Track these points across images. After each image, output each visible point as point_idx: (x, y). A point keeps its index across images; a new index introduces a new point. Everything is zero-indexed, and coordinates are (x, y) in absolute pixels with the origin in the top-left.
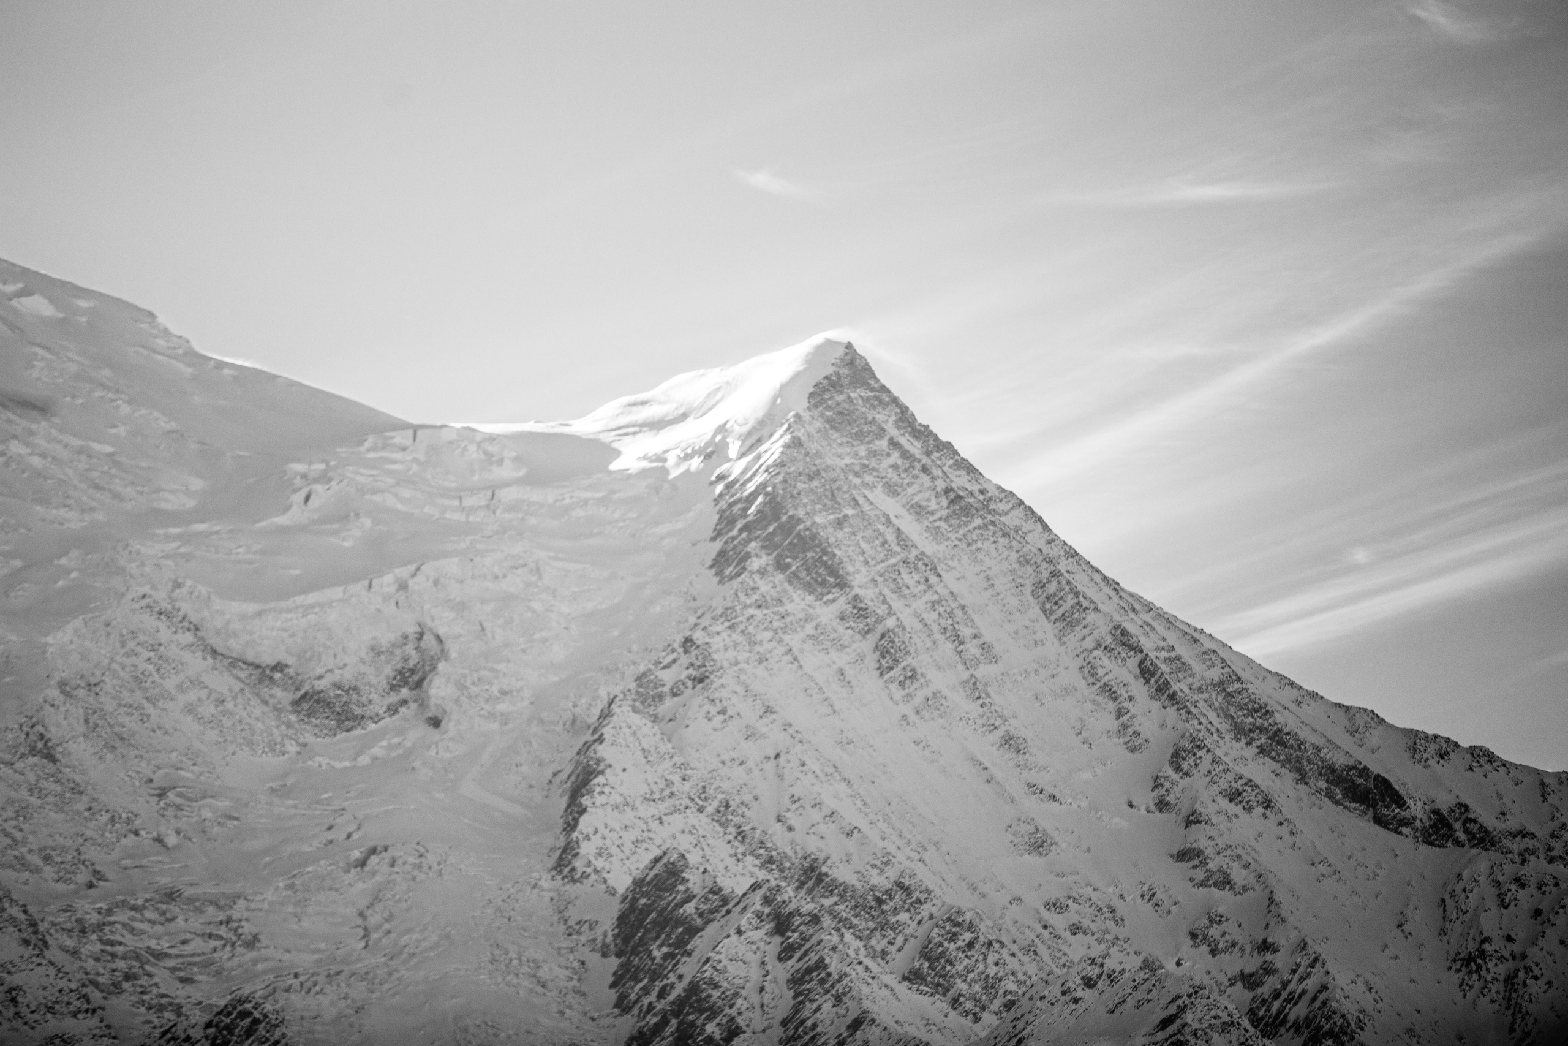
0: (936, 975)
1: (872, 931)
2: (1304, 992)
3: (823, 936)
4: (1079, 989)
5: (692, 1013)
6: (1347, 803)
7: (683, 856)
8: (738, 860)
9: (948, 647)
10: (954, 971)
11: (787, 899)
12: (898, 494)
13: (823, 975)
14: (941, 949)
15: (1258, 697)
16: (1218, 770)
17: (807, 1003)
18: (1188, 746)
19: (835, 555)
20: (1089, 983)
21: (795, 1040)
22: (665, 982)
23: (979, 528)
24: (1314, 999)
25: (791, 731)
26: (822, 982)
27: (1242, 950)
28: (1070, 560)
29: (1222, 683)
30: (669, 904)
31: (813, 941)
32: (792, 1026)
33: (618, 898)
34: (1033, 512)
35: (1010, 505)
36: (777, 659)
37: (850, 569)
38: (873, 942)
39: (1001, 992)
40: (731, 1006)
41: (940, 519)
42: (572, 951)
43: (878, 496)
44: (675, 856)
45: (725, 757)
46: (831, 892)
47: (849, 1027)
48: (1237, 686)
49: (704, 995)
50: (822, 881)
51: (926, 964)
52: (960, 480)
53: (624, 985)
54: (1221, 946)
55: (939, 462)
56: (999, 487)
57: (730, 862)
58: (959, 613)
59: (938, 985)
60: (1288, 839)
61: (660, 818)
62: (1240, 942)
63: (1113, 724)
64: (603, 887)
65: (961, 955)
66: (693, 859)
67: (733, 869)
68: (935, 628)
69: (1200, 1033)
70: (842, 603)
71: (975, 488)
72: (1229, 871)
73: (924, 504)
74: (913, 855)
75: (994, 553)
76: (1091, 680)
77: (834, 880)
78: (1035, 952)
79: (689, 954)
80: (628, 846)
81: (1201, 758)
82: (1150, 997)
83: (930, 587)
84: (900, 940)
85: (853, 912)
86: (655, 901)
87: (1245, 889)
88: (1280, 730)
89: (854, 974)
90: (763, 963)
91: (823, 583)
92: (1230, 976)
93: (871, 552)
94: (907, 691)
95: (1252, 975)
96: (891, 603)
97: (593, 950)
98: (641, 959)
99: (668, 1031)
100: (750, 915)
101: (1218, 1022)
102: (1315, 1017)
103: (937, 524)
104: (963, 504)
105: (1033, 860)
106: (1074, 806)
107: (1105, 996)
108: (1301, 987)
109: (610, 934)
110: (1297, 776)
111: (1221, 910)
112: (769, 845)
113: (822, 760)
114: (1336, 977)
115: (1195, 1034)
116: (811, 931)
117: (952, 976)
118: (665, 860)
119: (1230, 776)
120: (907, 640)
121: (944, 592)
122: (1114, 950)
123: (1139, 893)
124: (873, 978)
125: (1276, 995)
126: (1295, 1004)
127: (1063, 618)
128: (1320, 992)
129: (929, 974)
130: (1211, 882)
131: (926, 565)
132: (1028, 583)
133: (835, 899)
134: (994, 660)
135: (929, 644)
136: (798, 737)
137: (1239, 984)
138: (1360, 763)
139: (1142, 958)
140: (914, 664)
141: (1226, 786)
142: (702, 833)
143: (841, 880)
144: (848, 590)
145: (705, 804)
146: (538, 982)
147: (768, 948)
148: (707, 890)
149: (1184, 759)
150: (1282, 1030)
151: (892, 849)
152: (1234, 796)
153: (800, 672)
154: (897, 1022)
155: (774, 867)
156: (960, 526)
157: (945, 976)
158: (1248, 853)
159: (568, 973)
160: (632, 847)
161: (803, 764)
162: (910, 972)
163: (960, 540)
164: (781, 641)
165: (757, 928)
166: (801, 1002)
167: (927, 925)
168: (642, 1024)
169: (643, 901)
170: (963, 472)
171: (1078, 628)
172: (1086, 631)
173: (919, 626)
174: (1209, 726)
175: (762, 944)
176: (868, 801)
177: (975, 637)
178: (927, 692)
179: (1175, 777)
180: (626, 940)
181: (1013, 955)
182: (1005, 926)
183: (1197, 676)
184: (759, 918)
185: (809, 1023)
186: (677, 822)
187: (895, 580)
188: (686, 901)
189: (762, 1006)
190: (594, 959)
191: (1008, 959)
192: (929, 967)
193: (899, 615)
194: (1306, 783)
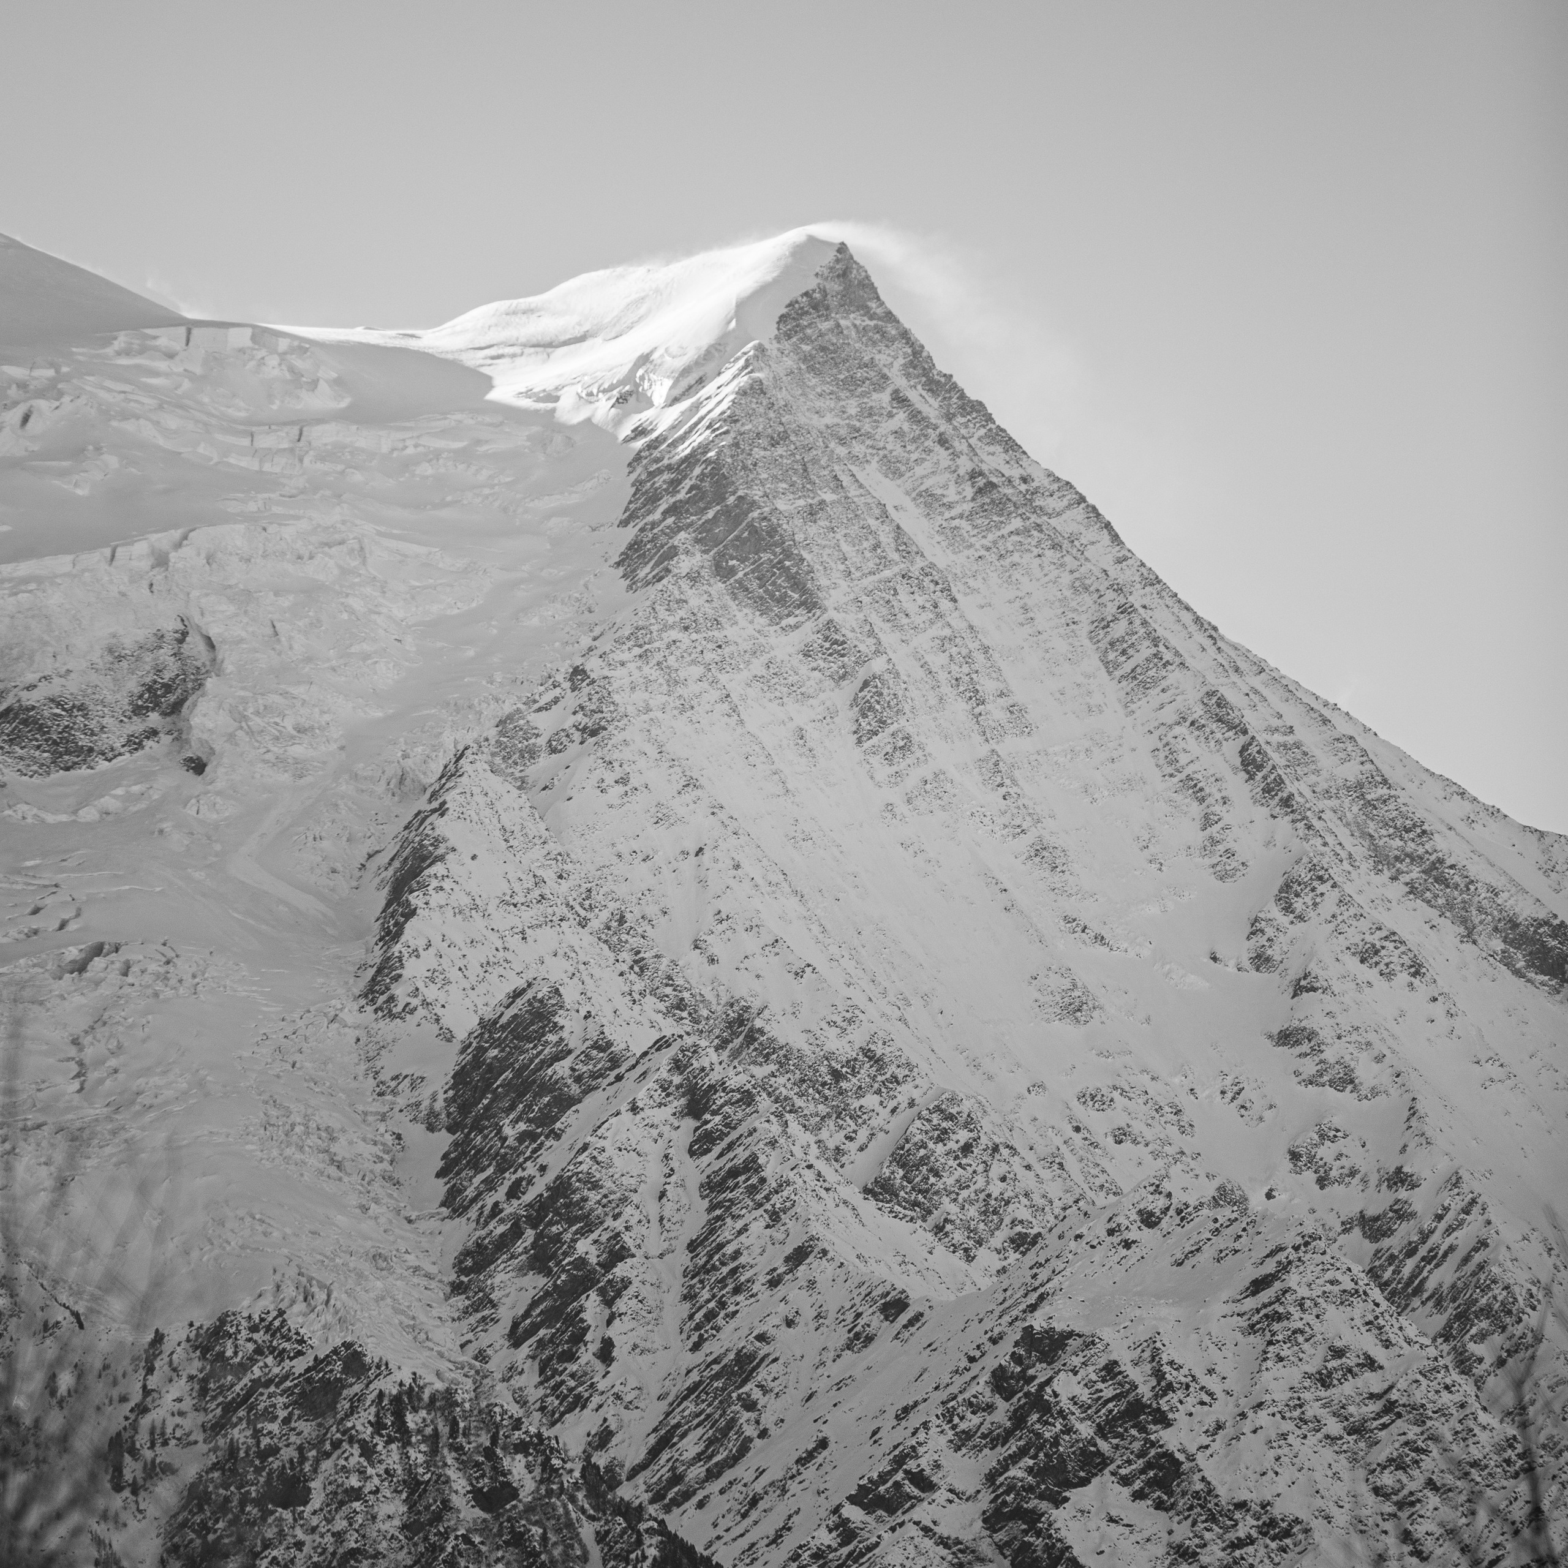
0: (913, 1189)
1: (823, 1118)
2: (1452, 1249)
3: (757, 1124)
4: (1134, 1227)
5: (557, 1223)
6: (1531, 975)
7: (557, 991)
8: (634, 1002)
9: (960, 708)
10: (940, 1186)
11: (707, 1065)
12: (901, 475)
13: (754, 1180)
14: (922, 1152)
15: (1411, 809)
16: (1346, 914)
17: (729, 1220)
18: (1305, 876)
19: (802, 560)
20: (1149, 1220)
21: (708, 1272)
22: (520, 1174)
23: (1017, 532)
24: (1466, 1260)
25: (722, 815)
26: (752, 1190)
27: (1365, 1181)
28: (1148, 589)
29: (1360, 785)
30: (531, 1061)
31: (742, 1129)
32: (703, 1252)
33: (457, 1046)
34: (1098, 515)
35: (1065, 502)
36: (708, 707)
37: (823, 582)
38: (824, 1134)
39: (1007, 1220)
40: (616, 1217)
41: (961, 516)
42: (383, 1118)
43: (872, 475)
44: (545, 990)
45: (620, 848)
46: (767, 1057)
47: (787, 1259)
48: (1383, 791)
49: (576, 1197)
50: (756, 1040)
51: (901, 1172)
52: (994, 460)
53: (458, 1173)
54: (1334, 1174)
55: (963, 431)
56: (1050, 474)
57: (623, 1003)
58: (979, 657)
59: (916, 1204)
60: (1443, 1022)
61: (523, 932)
62: (1363, 1170)
63: (1198, 837)
64: (435, 1028)
65: (952, 1163)
66: (570, 995)
67: (625, 1013)
68: (943, 676)
69: (1308, 1303)
70: (808, 631)
71: (1015, 473)
72: (1353, 1064)
73: (939, 492)
74: (889, 1010)
75: (1037, 572)
76: (1170, 770)
77: (772, 1040)
78: (1061, 1164)
79: (558, 1137)
80: (474, 970)
81: (1322, 894)
82: (1237, 1246)
83: (939, 616)
84: (862, 1135)
85: (796, 1089)
86: (510, 1054)
87: (1375, 1092)
88: (1441, 861)
89: (800, 1181)
90: (666, 1156)
91: (782, 600)
92: (1343, 1218)
93: (857, 559)
94: (895, 768)
95: (1376, 1219)
96: (881, 635)
97: (414, 1119)
98: (485, 1137)
99: (520, 1246)
100: (651, 1085)
101: (1336, 1289)
102: (1466, 1286)
103: (956, 523)
104: (995, 495)
105: (1066, 1029)
106: (1131, 954)
107: (1170, 1241)
108: (1449, 1241)
109: (441, 1097)
110: (1462, 930)
111: (1337, 1122)
112: (679, 981)
113: (765, 862)
114: (1500, 1228)
115: (1301, 1305)
116: (740, 1115)
117: (937, 1193)
118: (529, 994)
119: (1364, 925)
120: (900, 693)
121: (958, 624)
122: (1176, 1170)
123: (1218, 1088)
124: (827, 1190)
125: (1411, 1252)
126: (1437, 1266)
127: (1132, 675)
128: (1476, 1250)
129: (903, 1188)
130: (1326, 1078)
131: (937, 583)
132: (1085, 619)
133: (773, 1067)
134: (1027, 730)
135: (933, 701)
136: (733, 825)
137: (1357, 1232)
138: (1555, 916)
139: (1216, 1183)
140: (910, 730)
141: (1357, 939)
142: (583, 958)
143: (782, 1041)
144: (818, 612)
145: (590, 915)
146: (332, 1161)
147: (674, 1135)
148: (589, 1043)
149: (1297, 895)
150: (1416, 1302)
151: (860, 1000)
152: (1368, 955)
153: (739, 730)
154: (858, 1257)
155: (685, 1014)
156: (989, 530)
157: (927, 1191)
158: (1383, 1040)
159: (377, 1150)
160: (481, 971)
161: (737, 867)
162: (876, 1181)
163: (988, 549)
164: (714, 682)
165: (660, 1105)
166: (718, 1218)
167: (907, 1114)
168: (483, 1233)
169: (493, 1053)
170: (998, 449)
171: (1153, 692)
172: (1166, 697)
173: (921, 673)
174: (1338, 849)
175: (666, 1129)
176: (828, 927)
177: (1002, 694)
178: (926, 771)
179: (1283, 920)
180: (465, 1108)
181: (1028, 1167)
182: (1017, 1124)
183: (1324, 773)
184: (664, 1090)
185: (729, 1249)
186: (546, 937)
187: (888, 602)
188: (557, 1058)
189: (661, 1219)
190: (416, 1133)
191: (1021, 1172)
192: (904, 1177)
193: (891, 655)
194: (1474, 942)
